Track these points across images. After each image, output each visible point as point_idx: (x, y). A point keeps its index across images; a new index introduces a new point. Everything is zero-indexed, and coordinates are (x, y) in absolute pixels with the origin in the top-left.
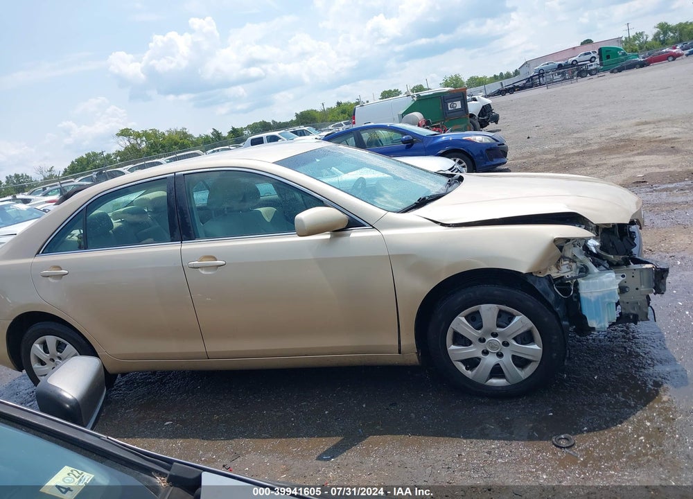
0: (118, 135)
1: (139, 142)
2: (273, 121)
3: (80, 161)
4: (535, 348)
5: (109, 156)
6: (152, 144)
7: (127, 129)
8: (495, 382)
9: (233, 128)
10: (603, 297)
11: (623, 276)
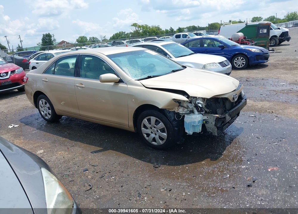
0: (132, 25)
1: (140, 29)
2: (198, 26)
3: (116, 34)
4: (165, 135)
5: (127, 34)
6: (144, 31)
7: (136, 23)
8: (154, 143)
9: (179, 28)
10: (191, 123)
11: (207, 117)
